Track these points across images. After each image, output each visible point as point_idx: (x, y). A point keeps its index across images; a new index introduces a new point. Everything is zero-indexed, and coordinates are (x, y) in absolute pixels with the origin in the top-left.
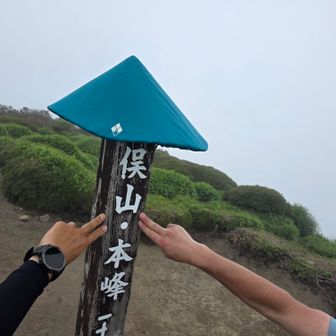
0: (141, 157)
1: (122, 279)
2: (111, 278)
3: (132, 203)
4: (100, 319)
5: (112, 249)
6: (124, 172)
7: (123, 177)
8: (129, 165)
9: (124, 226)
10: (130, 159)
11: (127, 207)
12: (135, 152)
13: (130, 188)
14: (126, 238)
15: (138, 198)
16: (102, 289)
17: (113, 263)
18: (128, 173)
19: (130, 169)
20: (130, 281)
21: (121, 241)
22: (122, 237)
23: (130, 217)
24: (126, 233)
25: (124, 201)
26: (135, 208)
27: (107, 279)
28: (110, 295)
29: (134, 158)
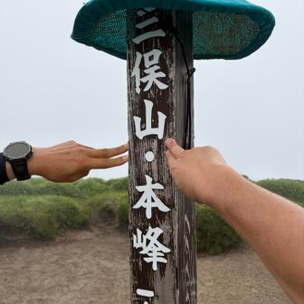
0: (156, 60)
1: (160, 239)
2: (144, 233)
3: (155, 125)
5: (140, 188)
6: (138, 84)
7: (138, 91)
8: (143, 75)
9: (150, 156)
10: (142, 66)
11: (149, 131)
12: (147, 56)
13: (149, 105)
14: (156, 175)
15: (162, 117)
17: (143, 210)
18: (143, 85)
19: (144, 80)
21: (149, 179)
22: (150, 173)
23: (155, 144)
24: (154, 167)
25: (143, 122)
26: (159, 132)
27: (139, 232)
28: (147, 260)
29: (147, 64)
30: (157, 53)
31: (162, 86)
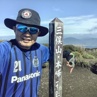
0: (60, 38)
4: (56, 82)
5: (57, 63)
6: (57, 43)
7: (57, 44)
8: (58, 41)
9: (59, 57)
10: (58, 39)
11: (59, 52)
12: (59, 37)
13: (59, 47)
15: (61, 49)
16: (56, 74)
17: (57, 67)
18: (58, 43)
21: (58, 61)
22: (58, 60)
23: (60, 54)
24: (59, 59)
25: (58, 50)
27: (56, 71)
28: (58, 76)
29: (59, 39)
30: (60, 37)
31: (61, 43)
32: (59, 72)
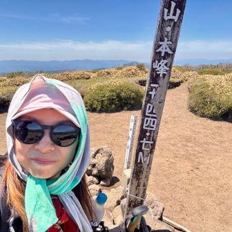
1: (166, 65)
2: (159, 62)
3: (174, 14)
4: (152, 85)
5: (160, 43)
9: (169, 29)
11: (171, 17)
13: (173, 4)
14: (170, 37)
15: (178, 11)
16: (154, 67)
17: (160, 52)
20: (170, 67)
21: (166, 39)
22: (167, 36)
23: (173, 23)
24: (170, 34)
25: (169, 12)
26: (176, 18)
27: (157, 61)
28: (158, 73)
32: (163, 65)
